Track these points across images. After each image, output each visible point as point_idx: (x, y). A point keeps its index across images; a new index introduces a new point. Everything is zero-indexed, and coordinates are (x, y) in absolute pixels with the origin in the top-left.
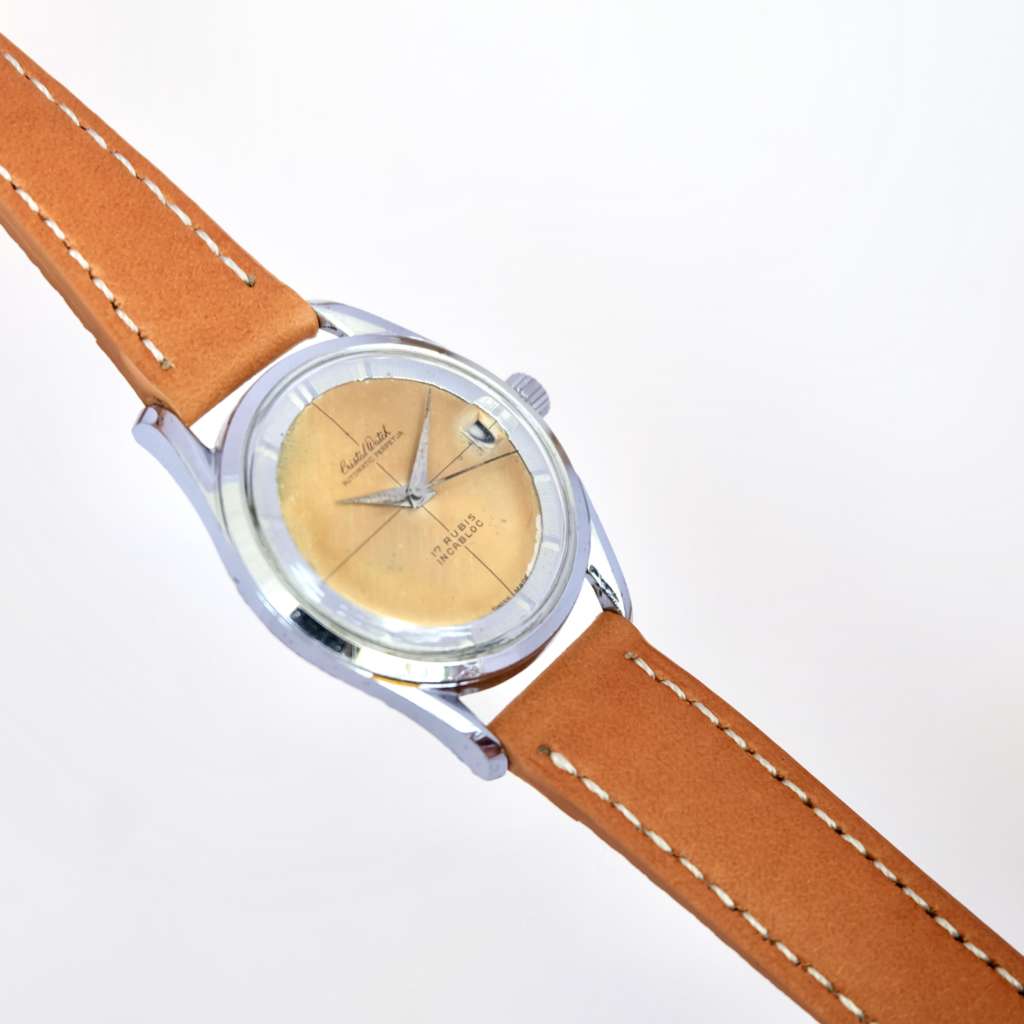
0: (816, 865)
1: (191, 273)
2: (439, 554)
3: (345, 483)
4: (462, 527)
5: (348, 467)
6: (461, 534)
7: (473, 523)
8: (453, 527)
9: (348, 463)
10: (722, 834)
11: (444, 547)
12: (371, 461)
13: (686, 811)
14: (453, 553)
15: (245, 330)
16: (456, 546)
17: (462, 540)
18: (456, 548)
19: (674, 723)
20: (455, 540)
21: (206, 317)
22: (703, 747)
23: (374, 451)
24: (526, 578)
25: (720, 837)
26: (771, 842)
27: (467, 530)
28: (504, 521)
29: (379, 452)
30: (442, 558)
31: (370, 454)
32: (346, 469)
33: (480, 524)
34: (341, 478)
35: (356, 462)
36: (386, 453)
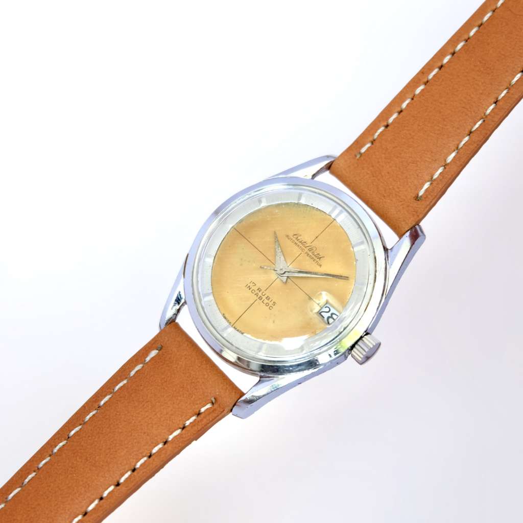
0: (82, 481)
1: (413, 163)
2: (251, 285)
3: (287, 236)
4: (268, 298)
5: (297, 238)
6: (264, 298)
7: (271, 304)
8: (268, 293)
9: (299, 238)
10: (104, 431)
11: (256, 288)
12: (302, 250)
13: (118, 414)
14: (253, 293)
15: (385, 195)
16: (257, 295)
17: (260, 298)
18: (256, 294)
19: (167, 413)
20: (260, 294)
21: (388, 173)
22: (152, 427)
23: (308, 252)
24: (242, 333)
25: (102, 431)
26: (97, 457)
27: (266, 301)
28: (274, 322)
29: (308, 254)
30: (249, 286)
31: (306, 250)
32: (295, 236)
33: (271, 308)
34: (291, 234)
35: (301, 242)
36: (308, 258)
